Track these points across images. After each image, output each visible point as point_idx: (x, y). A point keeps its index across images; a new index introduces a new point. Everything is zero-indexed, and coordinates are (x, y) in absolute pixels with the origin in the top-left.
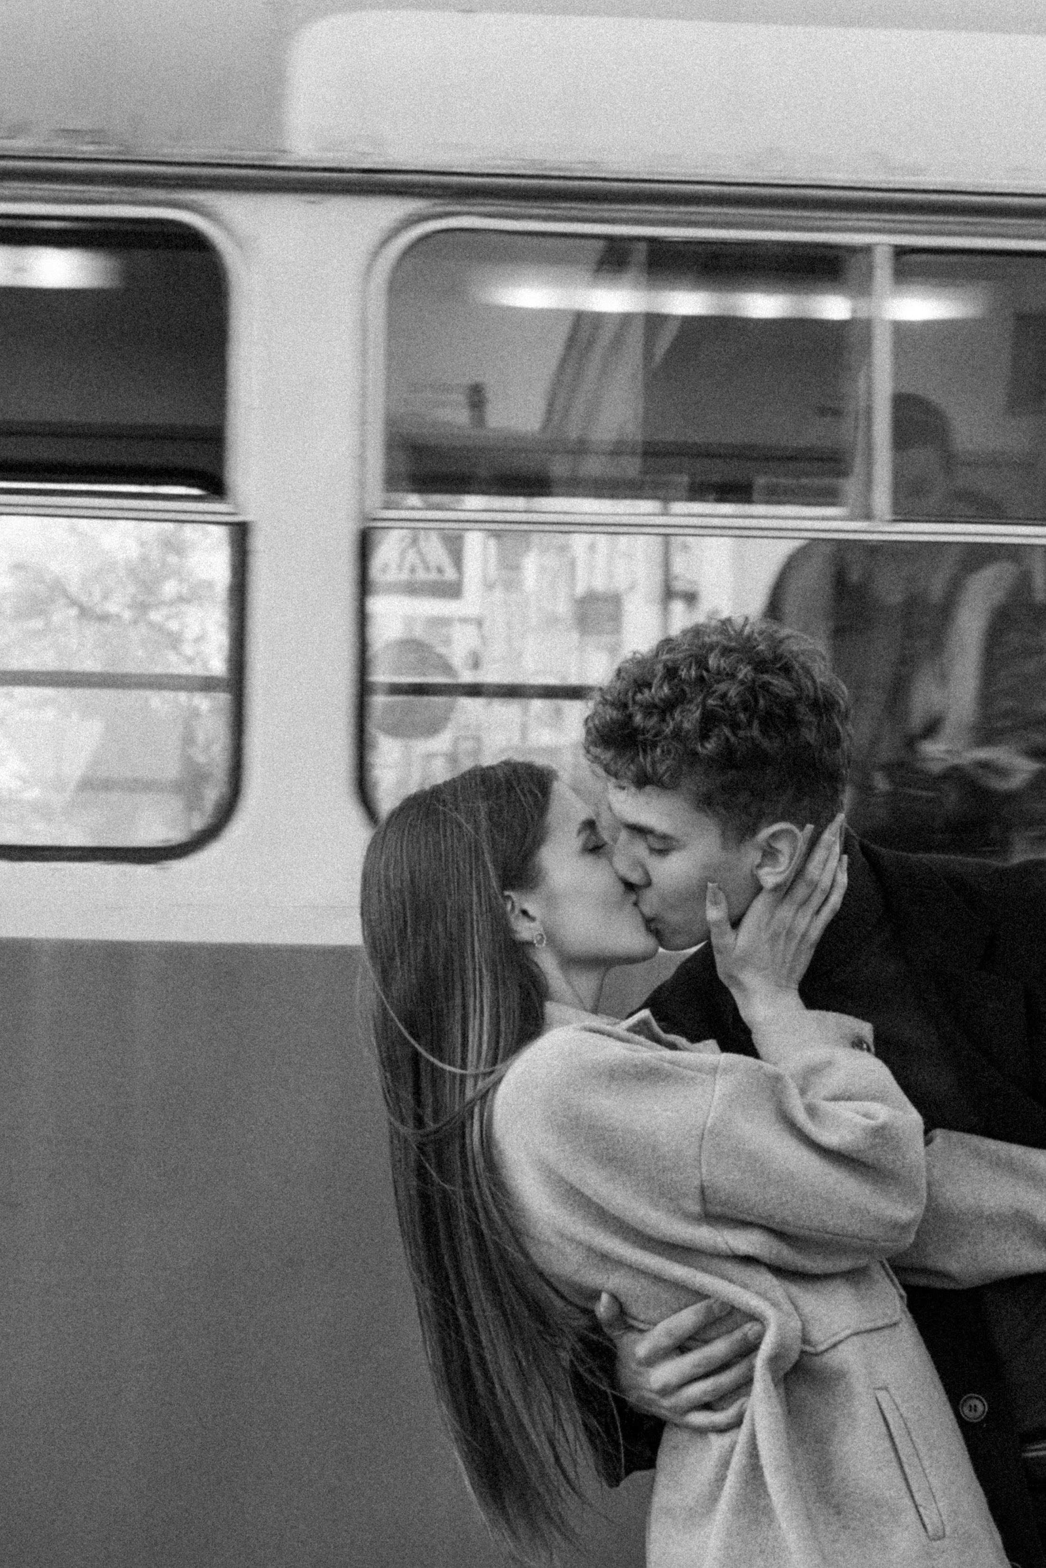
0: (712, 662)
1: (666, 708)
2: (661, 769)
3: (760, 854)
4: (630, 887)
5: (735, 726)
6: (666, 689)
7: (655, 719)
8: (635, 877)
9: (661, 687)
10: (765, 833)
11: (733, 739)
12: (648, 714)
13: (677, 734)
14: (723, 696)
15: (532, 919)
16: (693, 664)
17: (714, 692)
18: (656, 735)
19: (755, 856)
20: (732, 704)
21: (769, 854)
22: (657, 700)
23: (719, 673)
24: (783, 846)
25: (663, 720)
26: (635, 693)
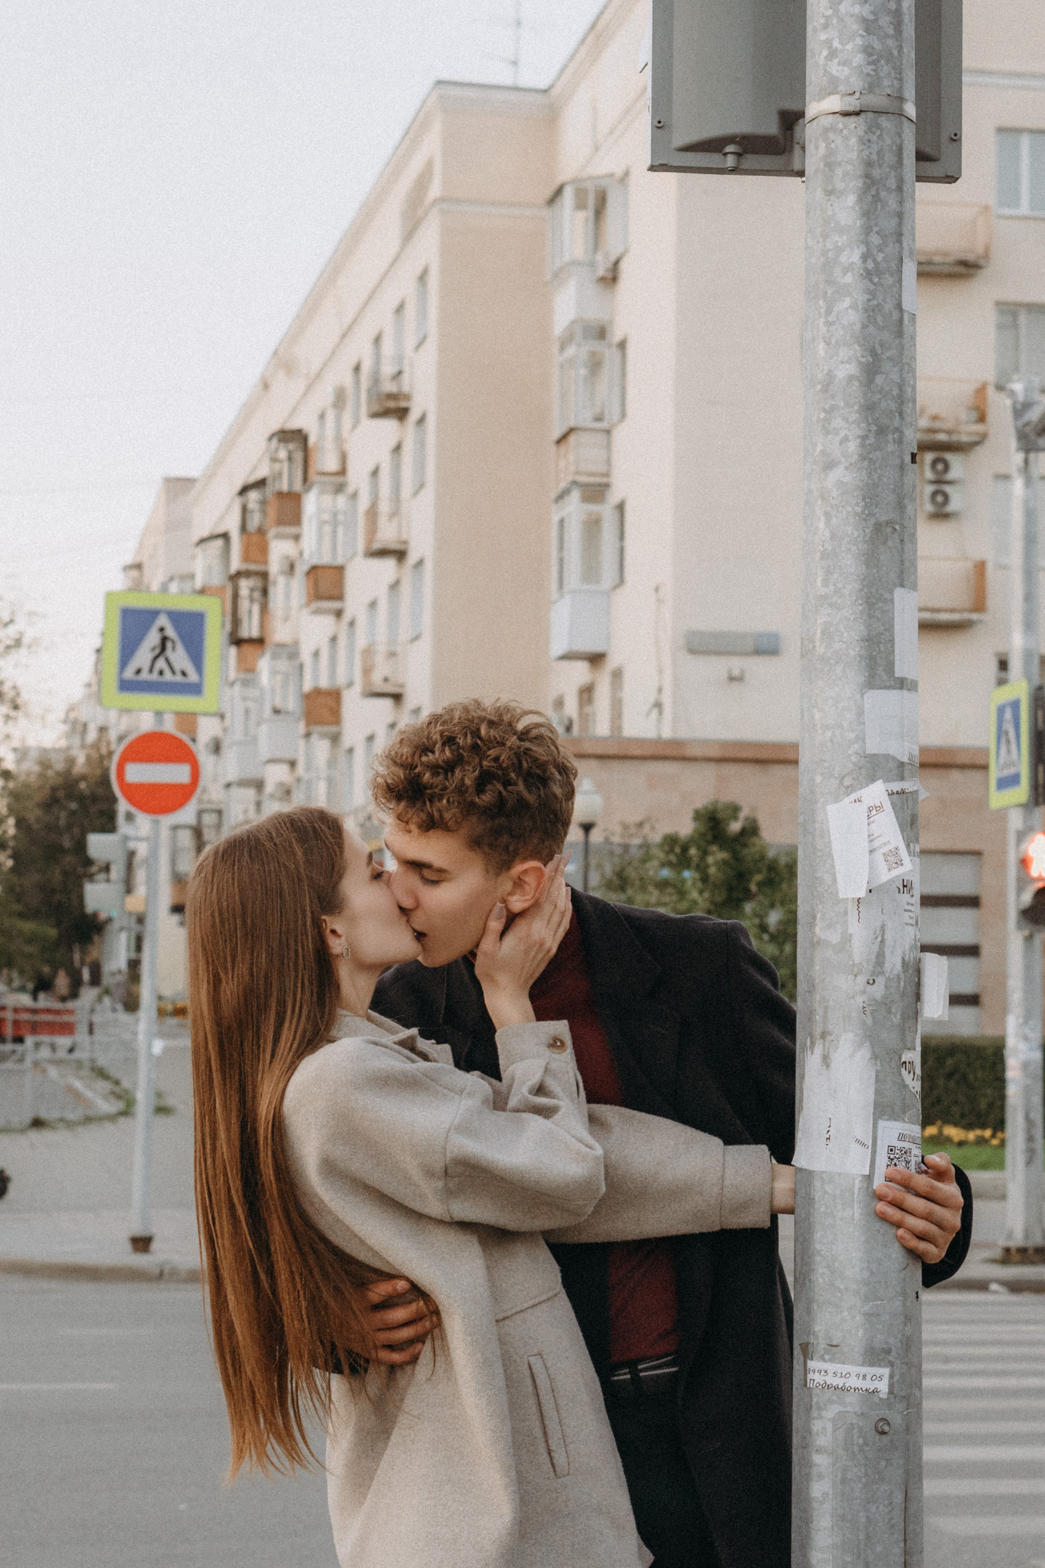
0: (483, 731)
1: (449, 768)
2: (447, 816)
3: (512, 884)
4: (403, 910)
5: (507, 783)
6: (448, 753)
7: (441, 777)
8: (407, 903)
9: (443, 751)
10: (518, 868)
11: (504, 793)
12: (435, 774)
13: (461, 790)
14: (496, 759)
15: (339, 936)
16: (468, 734)
17: (489, 756)
18: (442, 790)
19: (509, 886)
20: (504, 765)
21: (519, 883)
22: (440, 762)
23: (490, 741)
24: (530, 879)
25: (446, 778)
26: (420, 756)
